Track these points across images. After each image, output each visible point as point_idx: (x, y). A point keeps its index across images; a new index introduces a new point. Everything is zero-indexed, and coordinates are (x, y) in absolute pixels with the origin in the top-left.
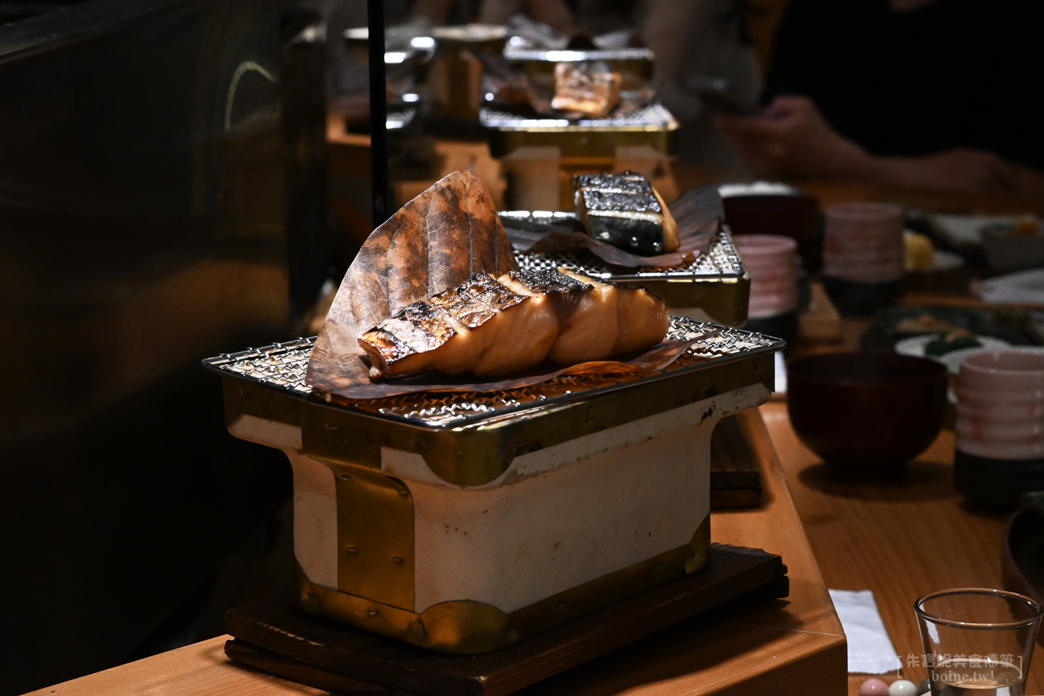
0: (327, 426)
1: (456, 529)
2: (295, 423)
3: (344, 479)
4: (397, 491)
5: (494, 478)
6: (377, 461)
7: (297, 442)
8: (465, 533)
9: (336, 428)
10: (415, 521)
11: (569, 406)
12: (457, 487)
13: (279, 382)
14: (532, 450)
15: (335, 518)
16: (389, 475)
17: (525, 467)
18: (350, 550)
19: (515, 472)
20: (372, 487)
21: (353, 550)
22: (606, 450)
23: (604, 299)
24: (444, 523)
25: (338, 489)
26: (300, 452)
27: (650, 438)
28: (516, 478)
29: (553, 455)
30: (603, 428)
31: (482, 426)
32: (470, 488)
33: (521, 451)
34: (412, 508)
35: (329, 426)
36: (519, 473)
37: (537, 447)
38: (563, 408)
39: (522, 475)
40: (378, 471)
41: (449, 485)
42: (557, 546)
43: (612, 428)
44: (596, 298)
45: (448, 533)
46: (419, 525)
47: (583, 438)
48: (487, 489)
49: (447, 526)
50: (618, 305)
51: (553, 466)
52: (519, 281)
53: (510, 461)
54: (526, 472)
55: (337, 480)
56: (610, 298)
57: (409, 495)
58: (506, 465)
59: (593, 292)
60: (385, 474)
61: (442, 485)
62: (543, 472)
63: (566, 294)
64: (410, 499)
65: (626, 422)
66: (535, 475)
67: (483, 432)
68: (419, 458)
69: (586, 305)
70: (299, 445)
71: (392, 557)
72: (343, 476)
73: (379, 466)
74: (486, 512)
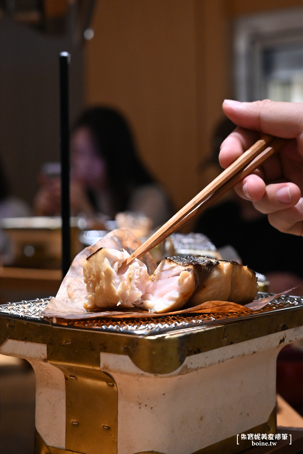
0: (64, 342)
1: (146, 406)
2: (43, 342)
3: (71, 378)
4: (107, 383)
5: (174, 370)
6: (97, 362)
7: (43, 354)
8: (152, 408)
9: (70, 343)
10: (119, 402)
11: (215, 327)
12: (152, 375)
13: (33, 316)
14: (195, 353)
15: (65, 404)
16: (105, 371)
17: (192, 363)
18: (74, 423)
19: (186, 367)
20: (90, 382)
21: (76, 423)
22: (232, 358)
23: (225, 272)
24: (138, 402)
25: (67, 385)
26: (45, 360)
27: (255, 352)
28: (187, 370)
29: (206, 358)
30: (232, 343)
31: (167, 336)
32: (160, 375)
33: (190, 353)
34: (116, 394)
35: (65, 342)
36: (189, 367)
37: (198, 351)
38: (211, 328)
39: (190, 368)
40: (98, 369)
41: (147, 374)
42: (201, 419)
43: (236, 344)
44: (220, 270)
45: (140, 408)
46: (120, 404)
47: (222, 348)
48: (170, 376)
49: (140, 404)
50: (232, 275)
51: (206, 365)
52: (173, 261)
53: (184, 359)
54: (192, 367)
55: (66, 379)
56: (228, 270)
57: (115, 385)
58: (182, 361)
59: (219, 266)
60: (102, 370)
61: (142, 374)
62: (201, 368)
63: (204, 266)
64: (115, 388)
65: (243, 341)
66: (196, 369)
67: (169, 340)
68: (127, 358)
69: (215, 273)
70: (45, 356)
71: (102, 426)
72: (70, 376)
73: (99, 365)
74: (164, 394)
